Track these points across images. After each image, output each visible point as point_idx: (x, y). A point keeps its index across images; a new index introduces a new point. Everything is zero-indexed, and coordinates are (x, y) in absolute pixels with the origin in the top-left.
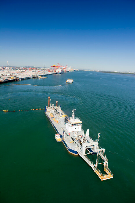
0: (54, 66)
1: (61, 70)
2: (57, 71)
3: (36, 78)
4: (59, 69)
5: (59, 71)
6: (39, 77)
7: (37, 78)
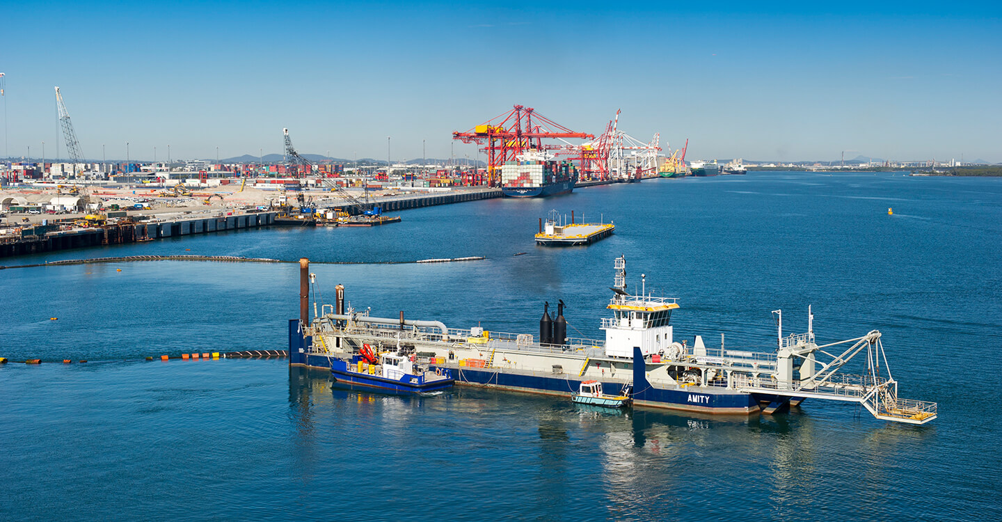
0: (483, 130)
1: (548, 167)
2: (510, 173)
3: (299, 223)
4: (528, 155)
5: (525, 169)
6: (330, 216)
7: (312, 224)
